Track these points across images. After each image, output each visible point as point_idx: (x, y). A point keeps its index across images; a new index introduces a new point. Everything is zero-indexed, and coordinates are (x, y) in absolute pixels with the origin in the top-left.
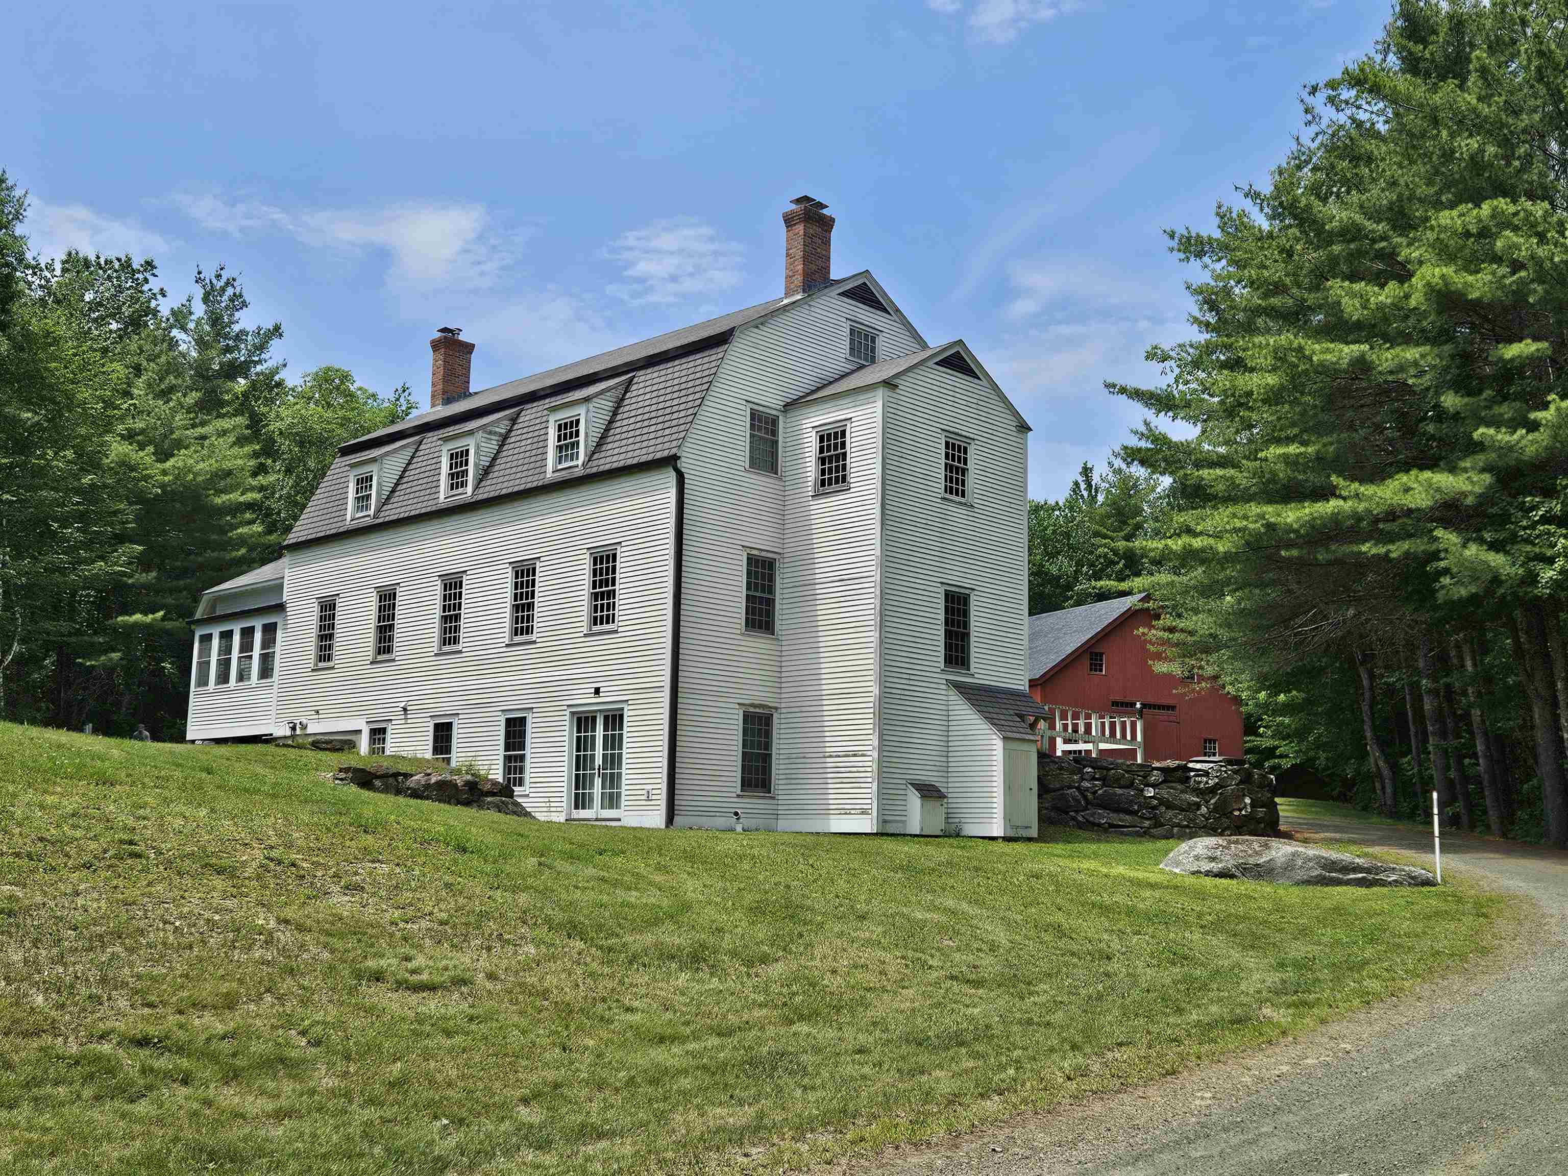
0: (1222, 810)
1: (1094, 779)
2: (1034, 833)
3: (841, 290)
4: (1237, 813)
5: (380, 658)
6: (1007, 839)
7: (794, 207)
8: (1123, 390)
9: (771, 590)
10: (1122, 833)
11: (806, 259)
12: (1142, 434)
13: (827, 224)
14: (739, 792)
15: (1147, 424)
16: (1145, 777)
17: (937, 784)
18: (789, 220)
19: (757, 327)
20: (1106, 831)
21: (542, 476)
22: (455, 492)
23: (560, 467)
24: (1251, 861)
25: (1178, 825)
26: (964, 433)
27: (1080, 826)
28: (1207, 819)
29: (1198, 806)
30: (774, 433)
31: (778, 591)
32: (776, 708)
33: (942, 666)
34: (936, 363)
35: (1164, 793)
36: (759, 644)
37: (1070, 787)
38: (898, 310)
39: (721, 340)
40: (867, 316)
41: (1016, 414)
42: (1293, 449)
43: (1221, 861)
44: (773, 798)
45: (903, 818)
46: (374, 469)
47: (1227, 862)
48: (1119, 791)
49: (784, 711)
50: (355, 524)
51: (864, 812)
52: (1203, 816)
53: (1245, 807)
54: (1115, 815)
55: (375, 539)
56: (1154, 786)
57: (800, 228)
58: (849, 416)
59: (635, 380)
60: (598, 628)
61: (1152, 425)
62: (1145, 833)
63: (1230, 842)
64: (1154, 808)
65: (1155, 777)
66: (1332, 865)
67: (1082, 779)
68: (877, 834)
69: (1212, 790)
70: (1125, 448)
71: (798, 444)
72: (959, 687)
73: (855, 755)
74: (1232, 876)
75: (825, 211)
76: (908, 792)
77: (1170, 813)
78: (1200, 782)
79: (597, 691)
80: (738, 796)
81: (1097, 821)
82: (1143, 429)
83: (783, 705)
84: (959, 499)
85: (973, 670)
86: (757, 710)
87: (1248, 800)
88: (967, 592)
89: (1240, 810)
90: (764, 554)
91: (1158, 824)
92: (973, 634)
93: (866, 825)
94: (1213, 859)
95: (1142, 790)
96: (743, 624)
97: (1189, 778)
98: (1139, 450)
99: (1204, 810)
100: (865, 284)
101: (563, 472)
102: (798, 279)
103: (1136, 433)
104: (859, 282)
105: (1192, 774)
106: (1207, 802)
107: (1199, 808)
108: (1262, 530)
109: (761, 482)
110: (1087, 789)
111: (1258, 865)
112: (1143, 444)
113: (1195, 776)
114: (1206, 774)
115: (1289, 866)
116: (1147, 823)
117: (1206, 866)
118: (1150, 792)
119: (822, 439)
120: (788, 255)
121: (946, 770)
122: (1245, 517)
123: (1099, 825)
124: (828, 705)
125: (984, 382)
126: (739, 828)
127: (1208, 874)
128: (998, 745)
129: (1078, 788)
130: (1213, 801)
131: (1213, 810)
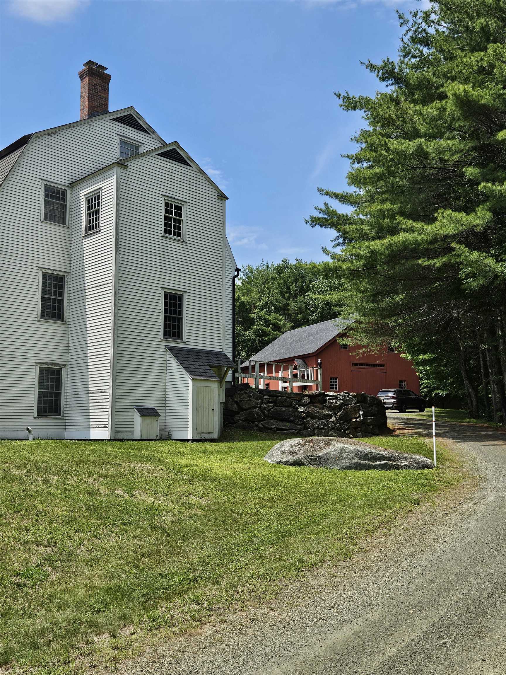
0: (346, 418)
1: (269, 402)
2: (215, 436)
3: (113, 117)
4: (354, 420)
6: (194, 440)
7: (84, 68)
8: (327, 193)
9: (61, 294)
10: (284, 434)
11: (91, 98)
12: (321, 210)
13: (107, 79)
14: (36, 416)
15: (326, 205)
16: (299, 401)
17: (156, 408)
18: (82, 76)
19: (50, 135)
20: (275, 432)
24: (316, 454)
25: (318, 428)
26: (179, 198)
27: (260, 430)
28: (335, 424)
29: (330, 417)
30: (64, 199)
31: (66, 295)
32: (65, 365)
33: (162, 337)
34: (157, 155)
35: (310, 409)
37: (255, 408)
38: (154, 132)
39: (24, 142)
40: (132, 133)
41: (217, 188)
43: (297, 454)
44: (62, 419)
45: (132, 429)
47: (301, 454)
48: (283, 409)
49: (69, 366)
51: (105, 427)
52: (332, 422)
53: (360, 416)
54: (281, 423)
56: (304, 406)
57: (87, 80)
58: (101, 186)
61: (329, 205)
62: (298, 433)
63: (306, 442)
64: (303, 418)
65: (306, 400)
66: (365, 456)
67: (262, 402)
68: (110, 440)
69: (340, 407)
70: (312, 217)
71: (78, 206)
72: (172, 350)
73: (101, 392)
74: (302, 464)
75: (106, 72)
76: (135, 414)
77: (312, 422)
78: (332, 403)
80: (35, 418)
81: (269, 427)
82: (323, 208)
83: (69, 363)
84: (176, 237)
85: (185, 340)
86: (50, 366)
87: (361, 413)
88: (181, 293)
89: (356, 418)
90: (54, 272)
91: (306, 428)
92: (185, 318)
93: (105, 434)
94: (292, 453)
95: (297, 408)
96: (39, 314)
97: (326, 400)
98: (319, 219)
99: (334, 419)
100: (130, 114)
102: (86, 110)
103: (317, 209)
104: (127, 113)
105: (328, 398)
106: (336, 414)
107: (331, 418)
108: (368, 255)
110: (265, 408)
111: (319, 457)
112: (321, 215)
113: (329, 399)
114: (336, 398)
115: (338, 457)
116: (299, 427)
117: (286, 458)
118: (301, 409)
119: (89, 202)
120: (81, 97)
121: (164, 399)
122: (360, 248)
123: (271, 429)
125: (194, 168)
126: (31, 438)
127: (286, 463)
128: (191, 383)
129: (260, 408)
130: (339, 414)
131: (339, 419)
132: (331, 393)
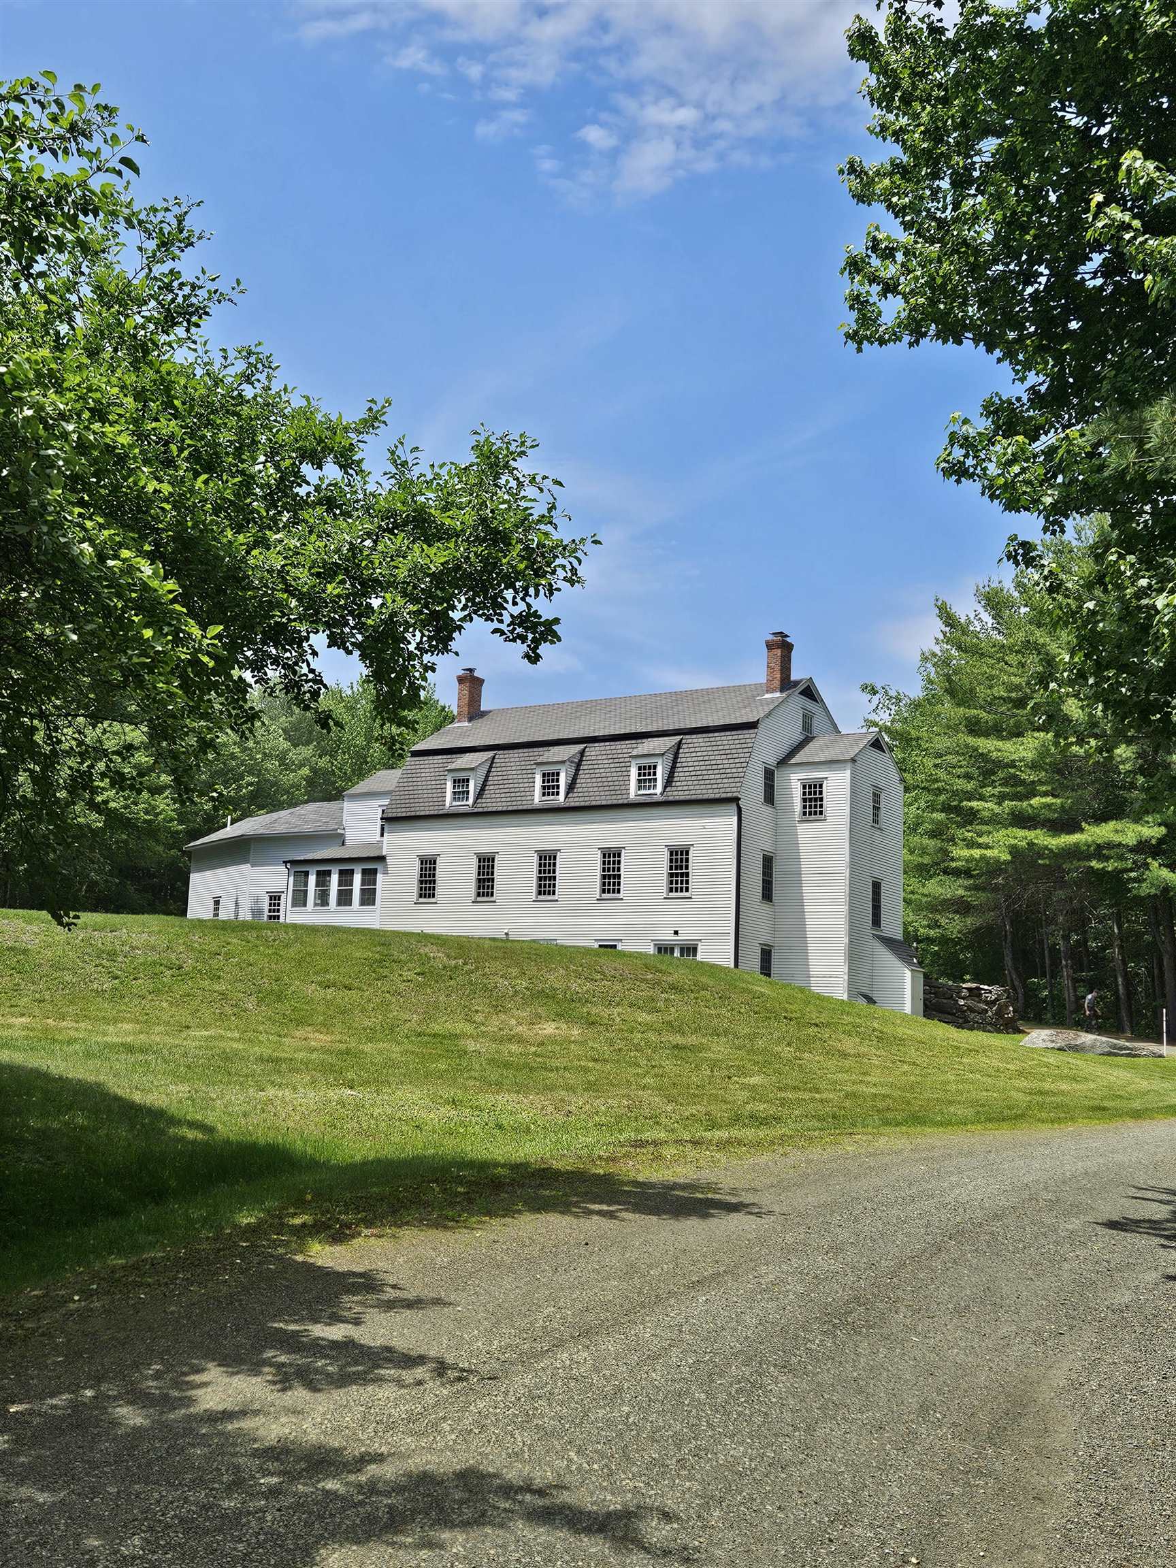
0: (999, 1013)
1: (931, 993)
3: (796, 689)
4: (1006, 1016)
5: (479, 899)
7: (772, 637)
11: (779, 669)
13: (790, 648)
16: (958, 993)
17: (869, 995)
18: (770, 646)
19: (768, 718)
21: (625, 796)
22: (546, 798)
23: (639, 792)
25: (977, 1022)
26: (879, 786)
28: (991, 1019)
29: (987, 1011)
30: (775, 781)
31: (774, 876)
32: (777, 947)
33: (870, 925)
34: (870, 745)
35: (970, 1003)
36: (765, 908)
39: (753, 725)
40: (809, 704)
42: (1049, 800)
43: (1057, 1042)
46: (470, 774)
47: (1060, 1043)
48: (945, 1001)
50: (453, 810)
52: (989, 1017)
53: (1010, 1012)
54: (942, 1015)
55: (472, 821)
56: (963, 998)
57: (775, 651)
58: (824, 777)
59: (684, 741)
60: (673, 894)
63: (1058, 1032)
64: (965, 1011)
65: (965, 993)
66: (1114, 1046)
69: (993, 1002)
71: (788, 788)
72: (879, 937)
73: (831, 977)
74: (1066, 1051)
75: (789, 641)
77: (972, 1016)
78: (988, 997)
79: (676, 933)
84: (876, 825)
85: (885, 928)
86: (766, 948)
87: (1011, 1009)
88: (880, 881)
89: (1008, 1014)
90: (770, 854)
91: (967, 1022)
92: (882, 907)
94: (1052, 1041)
95: (957, 1001)
96: (761, 896)
97: (981, 994)
99: (990, 1013)
100: (808, 685)
101: (644, 798)
102: (777, 683)
105: (983, 992)
106: (991, 1009)
107: (988, 1013)
108: (1028, 847)
109: (767, 810)
111: (1076, 1045)
113: (985, 993)
114: (990, 992)
116: (960, 1021)
118: (962, 1002)
119: (804, 787)
121: (871, 986)
122: (1012, 837)
124: (811, 947)
127: (1052, 1049)
128: (908, 974)
130: (994, 1008)
131: (996, 1014)
132: (986, 987)
